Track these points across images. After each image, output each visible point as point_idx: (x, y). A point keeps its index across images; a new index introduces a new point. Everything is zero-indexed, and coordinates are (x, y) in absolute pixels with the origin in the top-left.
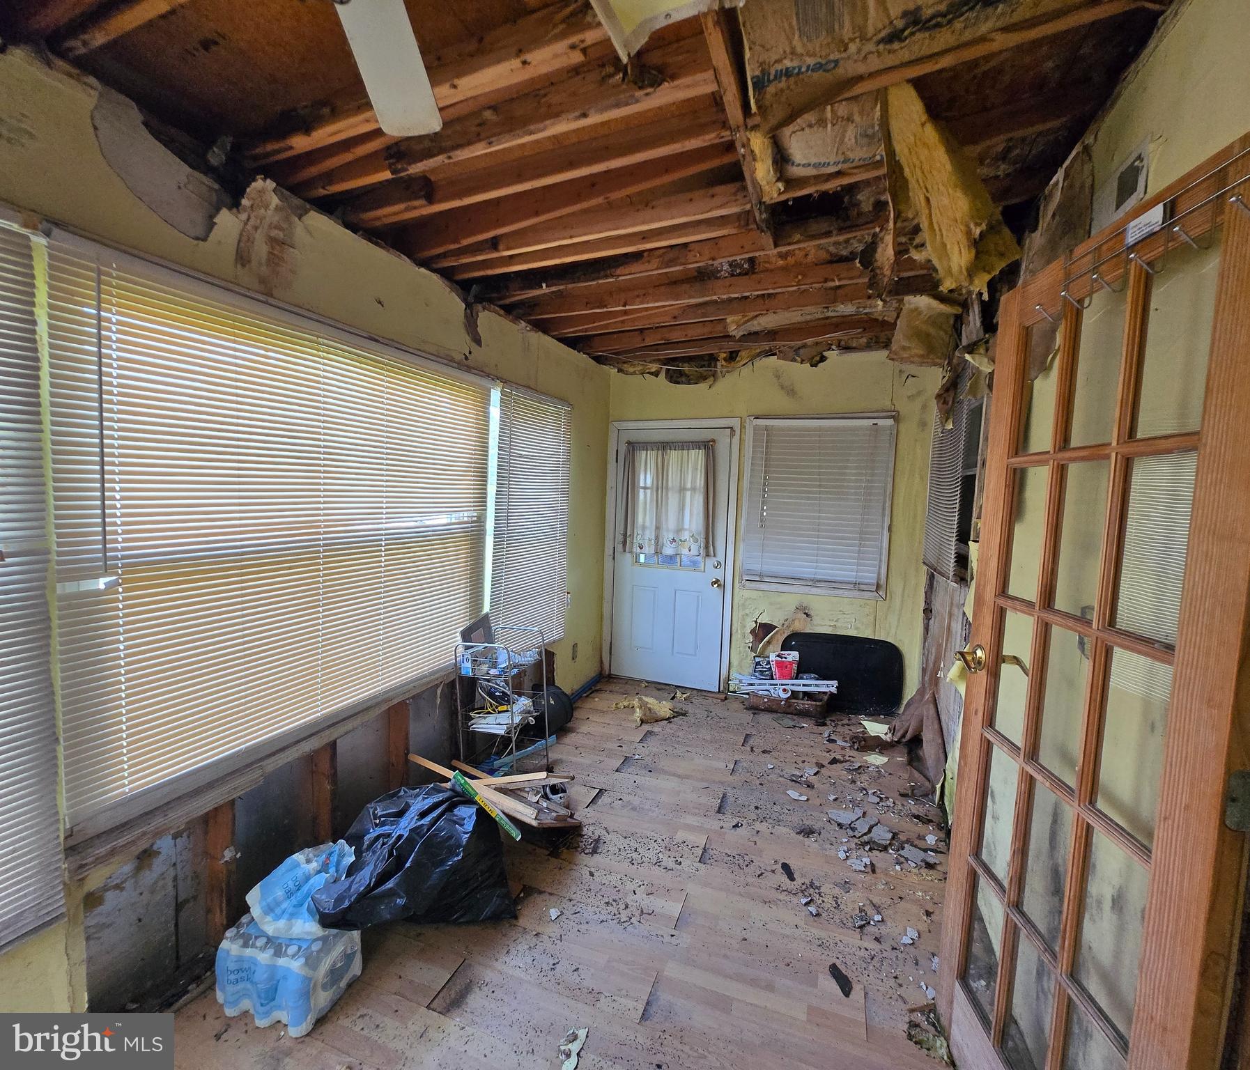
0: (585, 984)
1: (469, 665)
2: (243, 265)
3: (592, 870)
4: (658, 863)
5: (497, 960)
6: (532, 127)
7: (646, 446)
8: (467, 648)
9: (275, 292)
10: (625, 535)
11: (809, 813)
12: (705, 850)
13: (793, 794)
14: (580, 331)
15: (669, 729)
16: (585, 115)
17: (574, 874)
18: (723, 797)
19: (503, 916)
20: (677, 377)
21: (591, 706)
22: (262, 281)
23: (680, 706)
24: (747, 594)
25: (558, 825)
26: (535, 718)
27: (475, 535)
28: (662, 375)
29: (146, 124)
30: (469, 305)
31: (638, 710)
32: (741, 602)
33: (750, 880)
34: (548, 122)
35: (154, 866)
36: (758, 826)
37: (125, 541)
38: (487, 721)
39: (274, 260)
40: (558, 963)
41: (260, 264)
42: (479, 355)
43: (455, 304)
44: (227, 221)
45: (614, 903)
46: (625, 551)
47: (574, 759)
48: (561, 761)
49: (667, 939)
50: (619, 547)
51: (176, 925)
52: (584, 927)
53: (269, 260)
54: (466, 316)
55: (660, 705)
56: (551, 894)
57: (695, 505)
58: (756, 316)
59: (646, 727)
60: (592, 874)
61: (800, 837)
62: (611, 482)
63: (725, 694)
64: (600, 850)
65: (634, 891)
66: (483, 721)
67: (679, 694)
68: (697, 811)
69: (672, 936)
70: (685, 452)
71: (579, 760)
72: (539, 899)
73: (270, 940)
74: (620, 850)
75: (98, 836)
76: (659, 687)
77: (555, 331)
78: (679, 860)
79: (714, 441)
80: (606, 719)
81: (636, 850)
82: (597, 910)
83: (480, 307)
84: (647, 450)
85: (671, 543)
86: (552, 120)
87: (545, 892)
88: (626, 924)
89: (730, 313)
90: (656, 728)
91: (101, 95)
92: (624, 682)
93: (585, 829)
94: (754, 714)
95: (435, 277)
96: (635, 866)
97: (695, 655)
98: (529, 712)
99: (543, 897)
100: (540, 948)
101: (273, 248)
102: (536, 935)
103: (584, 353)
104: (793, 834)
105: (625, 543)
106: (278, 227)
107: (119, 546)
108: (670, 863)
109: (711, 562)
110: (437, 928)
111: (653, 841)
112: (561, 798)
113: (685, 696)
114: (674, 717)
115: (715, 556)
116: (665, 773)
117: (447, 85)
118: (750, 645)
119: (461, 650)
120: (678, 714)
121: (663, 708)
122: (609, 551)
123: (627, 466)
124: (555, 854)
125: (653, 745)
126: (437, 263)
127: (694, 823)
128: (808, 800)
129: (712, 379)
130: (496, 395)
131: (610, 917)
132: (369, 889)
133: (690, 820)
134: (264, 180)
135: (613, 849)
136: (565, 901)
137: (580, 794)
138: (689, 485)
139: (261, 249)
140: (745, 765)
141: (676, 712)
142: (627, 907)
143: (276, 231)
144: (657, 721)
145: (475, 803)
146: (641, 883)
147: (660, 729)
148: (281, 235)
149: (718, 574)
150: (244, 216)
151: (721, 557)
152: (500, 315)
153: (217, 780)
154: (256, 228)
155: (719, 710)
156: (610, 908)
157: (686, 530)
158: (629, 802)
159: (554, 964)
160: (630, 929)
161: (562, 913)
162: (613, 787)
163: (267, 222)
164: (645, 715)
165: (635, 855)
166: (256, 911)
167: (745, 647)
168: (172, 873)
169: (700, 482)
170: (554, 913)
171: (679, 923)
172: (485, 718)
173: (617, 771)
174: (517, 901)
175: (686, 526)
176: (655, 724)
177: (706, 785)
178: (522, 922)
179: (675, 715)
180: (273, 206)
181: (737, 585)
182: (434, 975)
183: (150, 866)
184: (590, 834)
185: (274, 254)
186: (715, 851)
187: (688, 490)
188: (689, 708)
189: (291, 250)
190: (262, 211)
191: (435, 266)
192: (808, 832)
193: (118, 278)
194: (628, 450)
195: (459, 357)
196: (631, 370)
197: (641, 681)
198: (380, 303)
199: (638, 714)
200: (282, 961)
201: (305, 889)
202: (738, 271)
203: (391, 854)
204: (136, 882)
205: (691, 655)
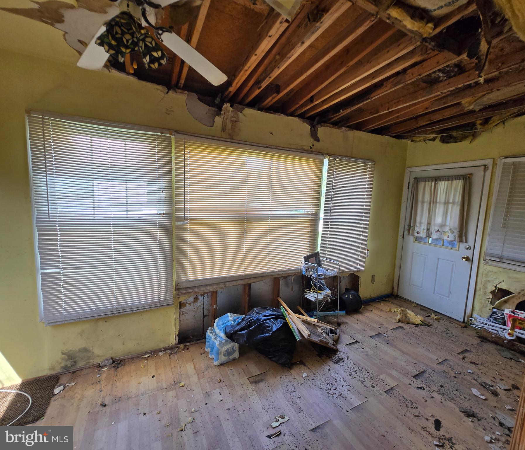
0: (300, 404)
1: (304, 270)
2: (224, 131)
3: (331, 369)
4: (362, 381)
5: (276, 378)
6: (288, 56)
7: (425, 179)
8: (306, 264)
9: (234, 138)
10: (409, 226)
11: (480, 406)
12: (392, 388)
13: (475, 391)
14: (376, 126)
15: (413, 329)
16: (303, 43)
17: (323, 366)
18: (423, 372)
19: (286, 365)
20: (448, 139)
21: (377, 306)
22: (230, 135)
23: (428, 320)
24: (489, 268)
25: (320, 343)
26: (331, 300)
27: (314, 220)
28: (437, 141)
29: (199, 99)
30: (313, 126)
31: (399, 315)
32: (484, 273)
33: (408, 414)
34: (292, 51)
35: (198, 302)
36: (435, 395)
37: (190, 212)
38: (311, 295)
39: (233, 127)
40: (295, 391)
41: (229, 130)
42: (318, 145)
43: (307, 127)
44: (218, 120)
45: (331, 385)
46: (409, 234)
47: (352, 324)
48: (347, 323)
49: (344, 411)
50: (406, 232)
51: (203, 321)
52: (313, 386)
53: (232, 128)
54: (311, 131)
55: (416, 317)
56: (308, 368)
57: (455, 212)
58: (484, 95)
59: (400, 324)
60: (329, 370)
61: (462, 415)
62: (404, 199)
63: (466, 324)
64: (339, 363)
65: (343, 386)
66: (309, 294)
67: (433, 315)
68: (401, 371)
69: (347, 411)
70: (450, 182)
71: (355, 326)
72: (303, 367)
73: (216, 334)
74: (348, 367)
75: (183, 288)
76: (423, 308)
77: (364, 128)
78: (374, 385)
79: (471, 174)
80: (381, 314)
81: (355, 371)
82: (322, 383)
83: (319, 126)
84: (426, 181)
85: (436, 232)
86: (293, 50)
87: (307, 366)
88: (330, 395)
89: (463, 97)
90: (406, 327)
91: (188, 95)
92: (404, 300)
93: (339, 353)
94: (482, 341)
95: (296, 119)
96: (351, 377)
97: (448, 297)
98: (329, 296)
99: (305, 367)
100: (292, 383)
101: (233, 124)
102: (294, 378)
103: (386, 135)
104: (457, 410)
105: (409, 230)
106: (234, 117)
107: (189, 214)
108: (369, 384)
109: (463, 246)
110: (265, 358)
111: (366, 372)
112: (332, 336)
113: (436, 317)
114: (421, 325)
115: (466, 242)
116: (396, 347)
117: (254, 55)
118: (490, 300)
119: (303, 264)
120: (424, 324)
121: (417, 319)
122: (401, 233)
123: (413, 190)
124: (320, 356)
125: (398, 333)
126: (295, 113)
127: (395, 375)
128: (485, 400)
129: (471, 137)
130: (326, 161)
131: (326, 389)
132: (238, 331)
133: (394, 373)
134: (226, 104)
135: (345, 365)
136: (312, 373)
137: (346, 339)
138: (451, 201)
139: (229, 125)
140: (451, 363)
141: (424, 323)
142: (335, 389)
143: (234, 118)
144: (409, 323)
145: (285, 319)
146: (348, 384)
147: (408, 328)
148: (235, 119)
149: (469, 254)
150: (222, 117)
151: (471, 243)
152: (330, 127)
153: (212, 284)
154: (227, 119)
155: (456, 331)
156: (328, 386)
157: (447, 226)
158: (367, 352)
159: (293, 391)
160: (331, 398)
161: (308, 377)
162: (364, 342)
163: (230, 116)
164: (402, 318)
165: (354, 373)
166: (215, 325)
167: (485, 300)
168: (202, 306)
169: (458, 198)
170: (305, 375)
171: (355, 409)
172: (311, 293)
173: (370, 337)
174: (295, 364)
175: (448, 223)
176: (407, 325)
177: (415, 362)
178: (292, 371)
179: (423, 324)
180: (231, 111)
181: (482, 261)
182: (255, 370)
183: (197, 302)
184: (340, 355)
185: (233, 126)
186: (397, 392)
187: (450, 203)
188: (435, 324)
189: (238, 123)
190: (228, 113)
191: (295, 114)
192: (470, 414)
193: (190, 143)
194: (415, 183)
195: (306, 148)
196: (418, 139)
197: (413, 303)
198: (271, 133)
199: (399, 317)
200: (215, 341)
201: (227, 324)
202: (452, 74)
203: (247, 323)
204: (194, 304)
205: (446, 296)
